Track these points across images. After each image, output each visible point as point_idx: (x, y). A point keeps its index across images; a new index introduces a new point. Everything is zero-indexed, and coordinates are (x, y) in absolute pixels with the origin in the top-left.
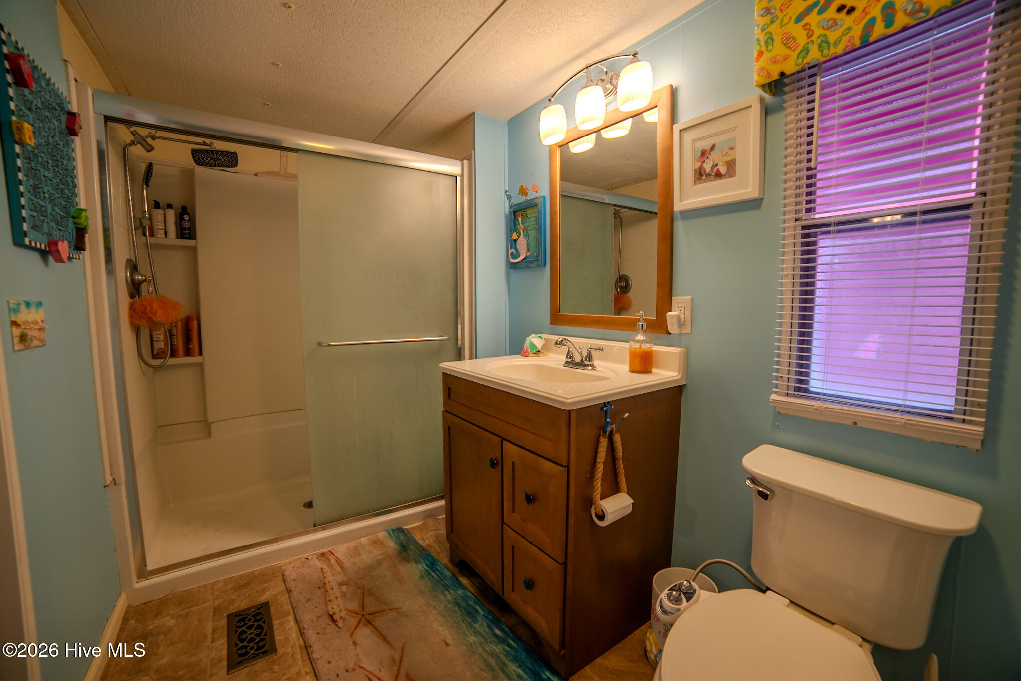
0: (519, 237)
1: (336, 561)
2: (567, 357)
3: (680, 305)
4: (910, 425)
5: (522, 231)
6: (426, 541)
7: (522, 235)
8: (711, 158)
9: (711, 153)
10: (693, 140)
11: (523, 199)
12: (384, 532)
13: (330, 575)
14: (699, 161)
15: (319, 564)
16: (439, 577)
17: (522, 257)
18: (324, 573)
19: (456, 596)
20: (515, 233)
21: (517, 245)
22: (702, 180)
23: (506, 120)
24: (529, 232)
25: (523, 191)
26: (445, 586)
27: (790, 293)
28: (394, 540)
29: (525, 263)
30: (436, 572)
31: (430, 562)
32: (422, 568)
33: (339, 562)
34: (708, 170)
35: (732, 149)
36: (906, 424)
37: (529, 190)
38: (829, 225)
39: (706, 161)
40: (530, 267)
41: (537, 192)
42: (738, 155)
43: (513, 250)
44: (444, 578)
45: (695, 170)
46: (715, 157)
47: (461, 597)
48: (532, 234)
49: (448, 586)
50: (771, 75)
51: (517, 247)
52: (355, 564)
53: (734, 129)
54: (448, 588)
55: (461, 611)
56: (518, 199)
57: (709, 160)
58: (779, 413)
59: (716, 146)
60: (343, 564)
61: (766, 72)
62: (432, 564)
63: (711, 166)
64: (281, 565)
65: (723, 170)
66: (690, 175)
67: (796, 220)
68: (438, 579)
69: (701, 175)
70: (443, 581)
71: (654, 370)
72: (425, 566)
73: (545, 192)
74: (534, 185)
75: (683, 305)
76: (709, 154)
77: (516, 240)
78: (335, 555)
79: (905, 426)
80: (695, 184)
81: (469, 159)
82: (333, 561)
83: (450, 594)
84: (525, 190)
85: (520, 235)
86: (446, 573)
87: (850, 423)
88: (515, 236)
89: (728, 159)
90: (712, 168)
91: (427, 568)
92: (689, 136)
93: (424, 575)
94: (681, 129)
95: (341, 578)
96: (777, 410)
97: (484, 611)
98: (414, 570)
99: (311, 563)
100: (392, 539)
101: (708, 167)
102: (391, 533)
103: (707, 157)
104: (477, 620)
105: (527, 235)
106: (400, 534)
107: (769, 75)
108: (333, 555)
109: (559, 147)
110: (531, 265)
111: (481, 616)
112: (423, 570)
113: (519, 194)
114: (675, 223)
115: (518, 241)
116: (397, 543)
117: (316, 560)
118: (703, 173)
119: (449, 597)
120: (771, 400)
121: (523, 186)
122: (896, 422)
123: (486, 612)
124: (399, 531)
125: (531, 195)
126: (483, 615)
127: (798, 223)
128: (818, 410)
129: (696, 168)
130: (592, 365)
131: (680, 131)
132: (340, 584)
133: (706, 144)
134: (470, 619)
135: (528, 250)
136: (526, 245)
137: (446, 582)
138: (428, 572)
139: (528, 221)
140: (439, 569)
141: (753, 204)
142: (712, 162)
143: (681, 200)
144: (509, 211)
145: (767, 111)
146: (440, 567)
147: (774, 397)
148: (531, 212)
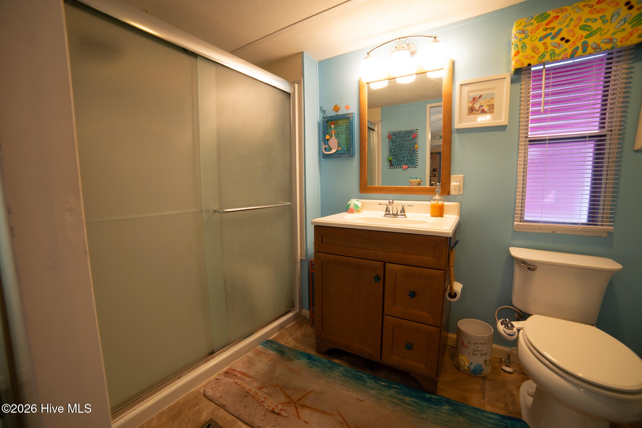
0: (331, 138)
1: (242, 374)
2: (386, 212)
3: (457, 179)
4: (584, 229)
5: (333, 134)
6: (291, 344)
7: (333, 137)
8: (479, 102)
9: (479, 99)
10: (468, 91)
11: (333, 113)
12: (260, 345)
13: (245, 385)
14: (471, 103)
15: (230, 380)
16: (321, 364)
17: (333, 151)
18: (240, 384)
19: (341, 372)
20: (328, 135)
21: (329, 142)
22: (473, 113)
23: (318, 61)
24: (339, 135)
25: (336, 108)
26: (330, 368)
27: (522, 172)
28: (270, 349)
29: (337, 155)
30: (316, 361)
31: (307, 357)
32: (305, 362)
33: (245, 374)
34: (477, 108)
35: (492, 98)
36: (582, 229)
37: (341, 108)
38: (545, 140)
39: (475, 103)
40: (342, 157)
41: (348, 110)
42: (496, 103)
43: (326, 146)
44: (324, 363)
45: (469, 108)
46: (481, 101)
47: (344, 371)
48: (343, 137)
49: (331, 367)
50: (523, 64)
51: (329, 144)
52: (257, 372)
53: (494, 88)
54: (332, 368)
55: (352, 379)
56: (331, 113)
57: (477, 103)
58: (515, 231)
59: (482, 96)
60: (249, 374)
61: (521, 63)
62: (309, 357)
63: (479, 106)
64: (198, 389)
65: (486, 109)
66: (465, 110)
67: (526, 137)
68: (322, 366)
69: (472, 110)
70: (326, 365)
71: (444, 216)
72: (306, 360)
73: (354, 110)
74: (345, 106)
75: (458, 179)
76: (478, 100)
77: (328, 140)
78: (237, 370)
79: (581, 231)
80: (468, 115)
81: (299, 83)
82: (239, 375)
83: (336, 371)
84: (338, 108)
85: (332, 136)
86: (324, 360)
87: (551, 232)
88: (328, 137)
89: (489, 103)
90: (479, 107)
91: (308, 361)
92: (466, 89)
93: (310, 365)
94: (461, 84)
95: (256, 384)
96: (514, 230)
97: (366, 375)
98: (300, 364)
99: (223, 381)
100: (269, 349)
101: (477, 106)
102: (265, 345)
103: (477, 101)
104: (365, 381)
105: (337, 136)
106: (272, 344)
107: (522, 64)
108: (235, 370)
109: (367, 83)
110: (343, 156)
111: (366, 378)
112: (307, 362)
113: (332, 110)
114: (453, 135)
115: (330, 140)
116: (274, 350)
117: (225, 378)
118: (474, 109)
119: (337, 373)
120: (515, 225)
121: (337, 105)
122: (578, 229)
123: (367, 374)
124: (268, 343)
125: (342, 112)
126: (367, 377)
127: (526, 139)
128: (540, 227)
129: (469, 106)
130: (404, 215)
131: (460, 85)
132: (260, 388)
133: (477, 94)
134: (362, 382)
135: (339, 146)
136: (337, 143)
137: (328, 366)
138: (311, 363)
139: (339, 128)
140: (317, 359)
141: (502, 128)
142: (479, 104)
143: (460, 122)
144: (323, 120)
145: (513, 81)
146: (317, 358)
147: (516, 223)
148: (343, 123)
